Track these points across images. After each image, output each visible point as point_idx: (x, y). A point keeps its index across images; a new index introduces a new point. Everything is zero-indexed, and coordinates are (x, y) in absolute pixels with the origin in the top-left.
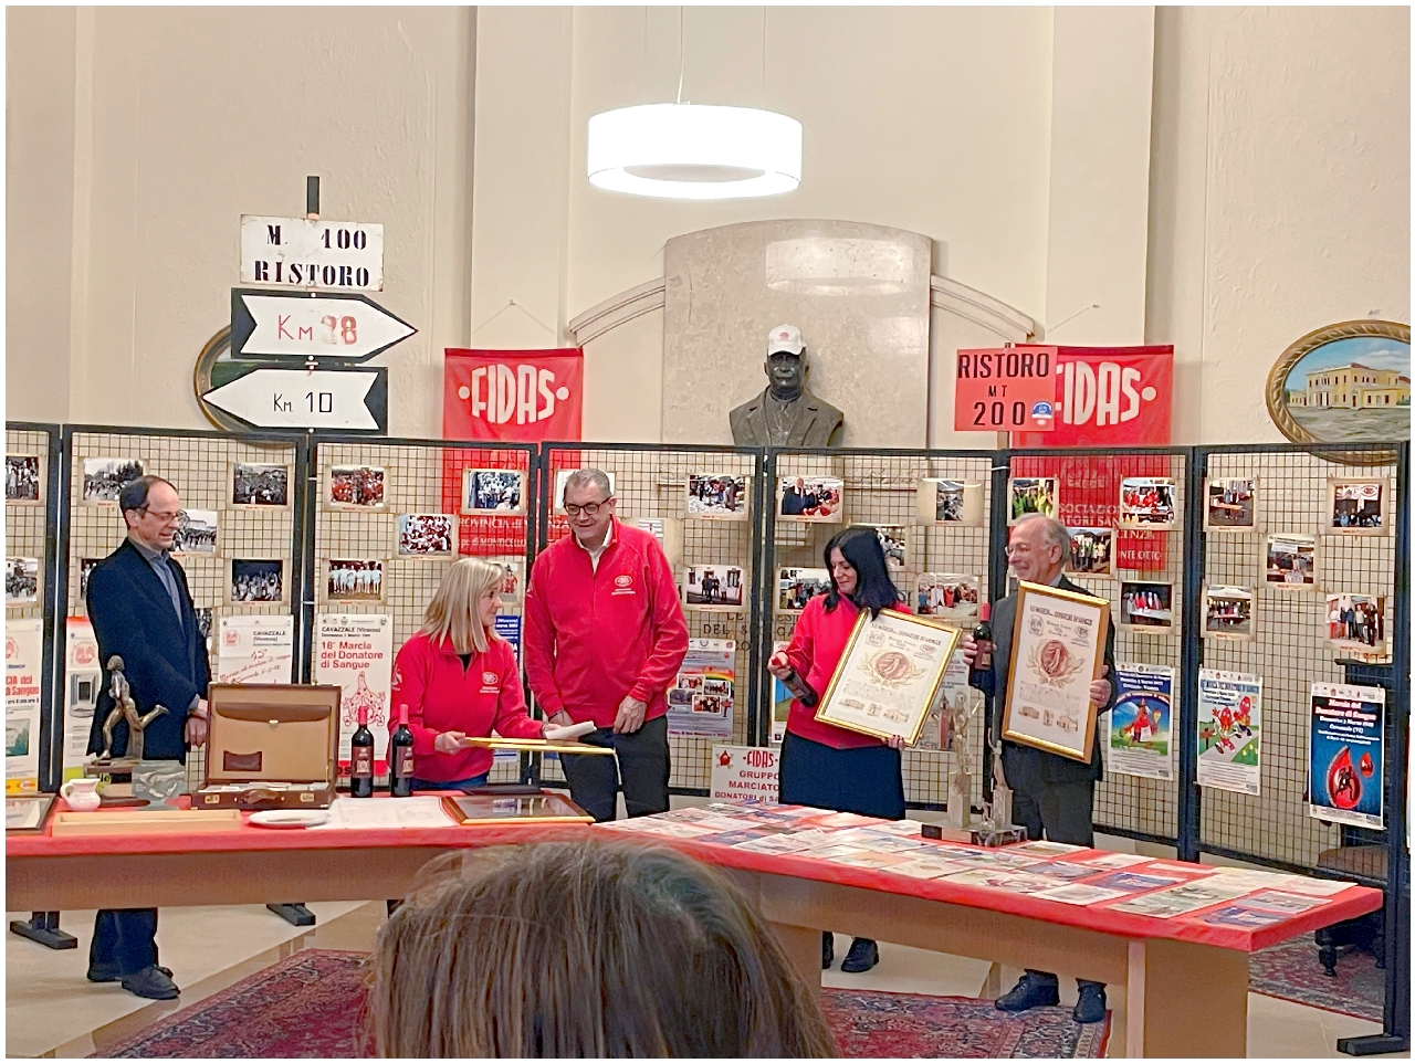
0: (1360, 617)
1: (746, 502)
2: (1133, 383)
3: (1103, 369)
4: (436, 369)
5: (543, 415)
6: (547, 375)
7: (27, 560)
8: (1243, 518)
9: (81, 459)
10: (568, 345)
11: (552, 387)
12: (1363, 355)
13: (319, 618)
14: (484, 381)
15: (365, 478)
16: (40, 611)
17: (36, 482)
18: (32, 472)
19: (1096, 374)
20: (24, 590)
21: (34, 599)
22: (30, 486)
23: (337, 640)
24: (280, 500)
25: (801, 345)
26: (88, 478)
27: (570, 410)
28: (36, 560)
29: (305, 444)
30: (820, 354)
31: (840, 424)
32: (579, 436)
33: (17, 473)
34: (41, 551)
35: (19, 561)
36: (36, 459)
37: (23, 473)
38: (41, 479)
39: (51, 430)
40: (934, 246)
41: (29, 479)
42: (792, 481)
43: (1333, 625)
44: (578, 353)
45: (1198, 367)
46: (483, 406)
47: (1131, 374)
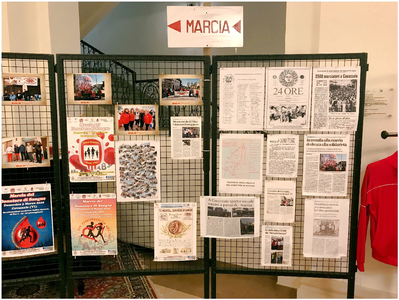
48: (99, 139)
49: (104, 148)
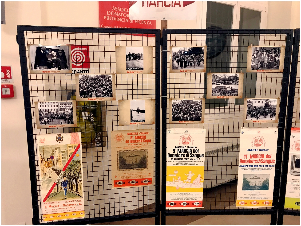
7: (271, 100)
16: (277, 124)
17: (279, 60)
18: (277, 55)
20: (269, 115)
21: (274, 118)
22: (275, 62)
28: (276, 100)
33: (269, 56)
34: (279, 95)
35: (267, 100)
36: (279, 48)
37: (272, 56)
38: (282, 59)
39: (287, 32)
41: (275, 59)
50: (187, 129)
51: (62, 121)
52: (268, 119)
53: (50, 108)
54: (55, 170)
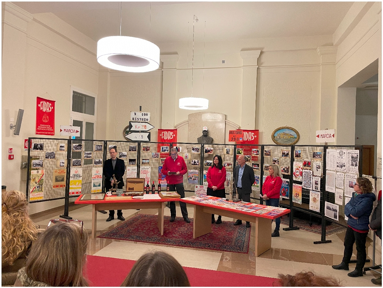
0: (286, 169)
1: (200, 151)
2: (253, 135)
3: (249, 133)
4: (157, 132)
5: (172, 138)
6: (172, 133)
8: (269, 155)
9: (108, 145)
10: (175, 129)
11: (173, 134)
12: (285, 131)
13: (141, 167)
14: (163, 134)
15: (147, 147)
19: (248, 134)
20: (100, 163)
23: (143, 170)
24: (135, 150)
25: (207, 129)
26: (109, 148)
27: (175, 138)
28: (102, 159)
29: (139, 142)
30: (210, 130)
31: (213, 140)
32: (176, 141)
35: (100, 159)
36: (102, 145)
38: (103, 148)
39: (104, 141)
40: (226, 116)
41: (101, 148)
42: (206, 148)
43: (282, 170)
44: (176, 130)
45: (262, 133)
46: (163, 137)
47: (253, 133)
48: (299, 168)
49: (300, 171)
50: (77, 169)
51: (39, 166)
52: (100, 165)
53: (36, 162)
54: (35, 182)
